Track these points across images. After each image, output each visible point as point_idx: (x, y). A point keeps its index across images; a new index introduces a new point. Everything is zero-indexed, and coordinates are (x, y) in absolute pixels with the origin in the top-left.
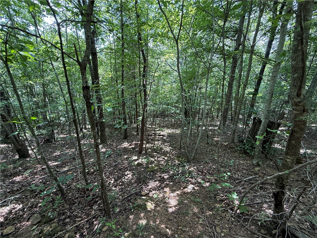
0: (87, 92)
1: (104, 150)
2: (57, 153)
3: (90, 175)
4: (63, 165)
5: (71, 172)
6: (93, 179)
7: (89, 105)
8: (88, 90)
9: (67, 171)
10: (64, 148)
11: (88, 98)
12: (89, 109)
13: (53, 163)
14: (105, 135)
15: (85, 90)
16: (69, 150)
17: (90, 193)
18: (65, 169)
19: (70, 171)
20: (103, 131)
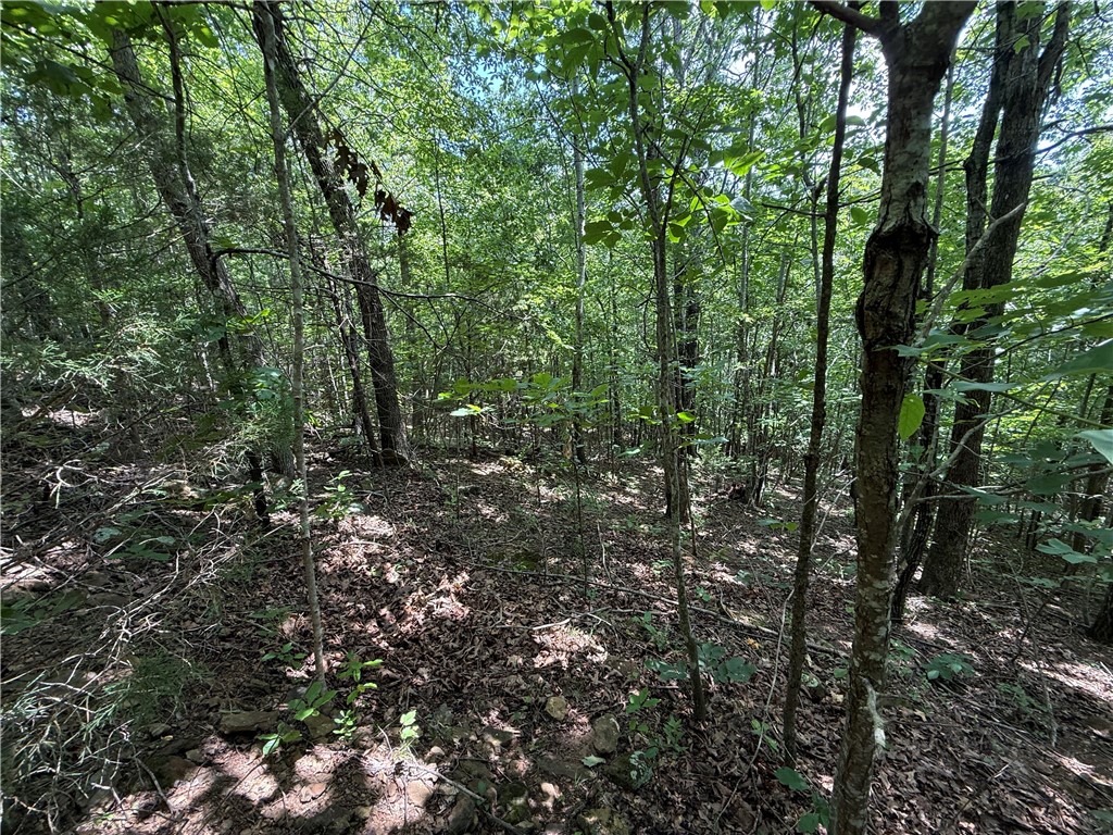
0: (898, 275)
1: (926, 631)
2: (750, 546)
3: (822, 712)
4: (746, 596)
5: (757, 645)
6: (827, 743)
7: (880, 385)
8: (908, 263)
9: (750, 629)
10: (775, 539)
11: (888, 329)
12: (878, 418)
13: (725, 571)
14: (959, 562)
15: (885, 263)
16: (787, 554)
17: (787, 803)
18: (746, 621)
19: (755, 638)
20: (951, 538)
